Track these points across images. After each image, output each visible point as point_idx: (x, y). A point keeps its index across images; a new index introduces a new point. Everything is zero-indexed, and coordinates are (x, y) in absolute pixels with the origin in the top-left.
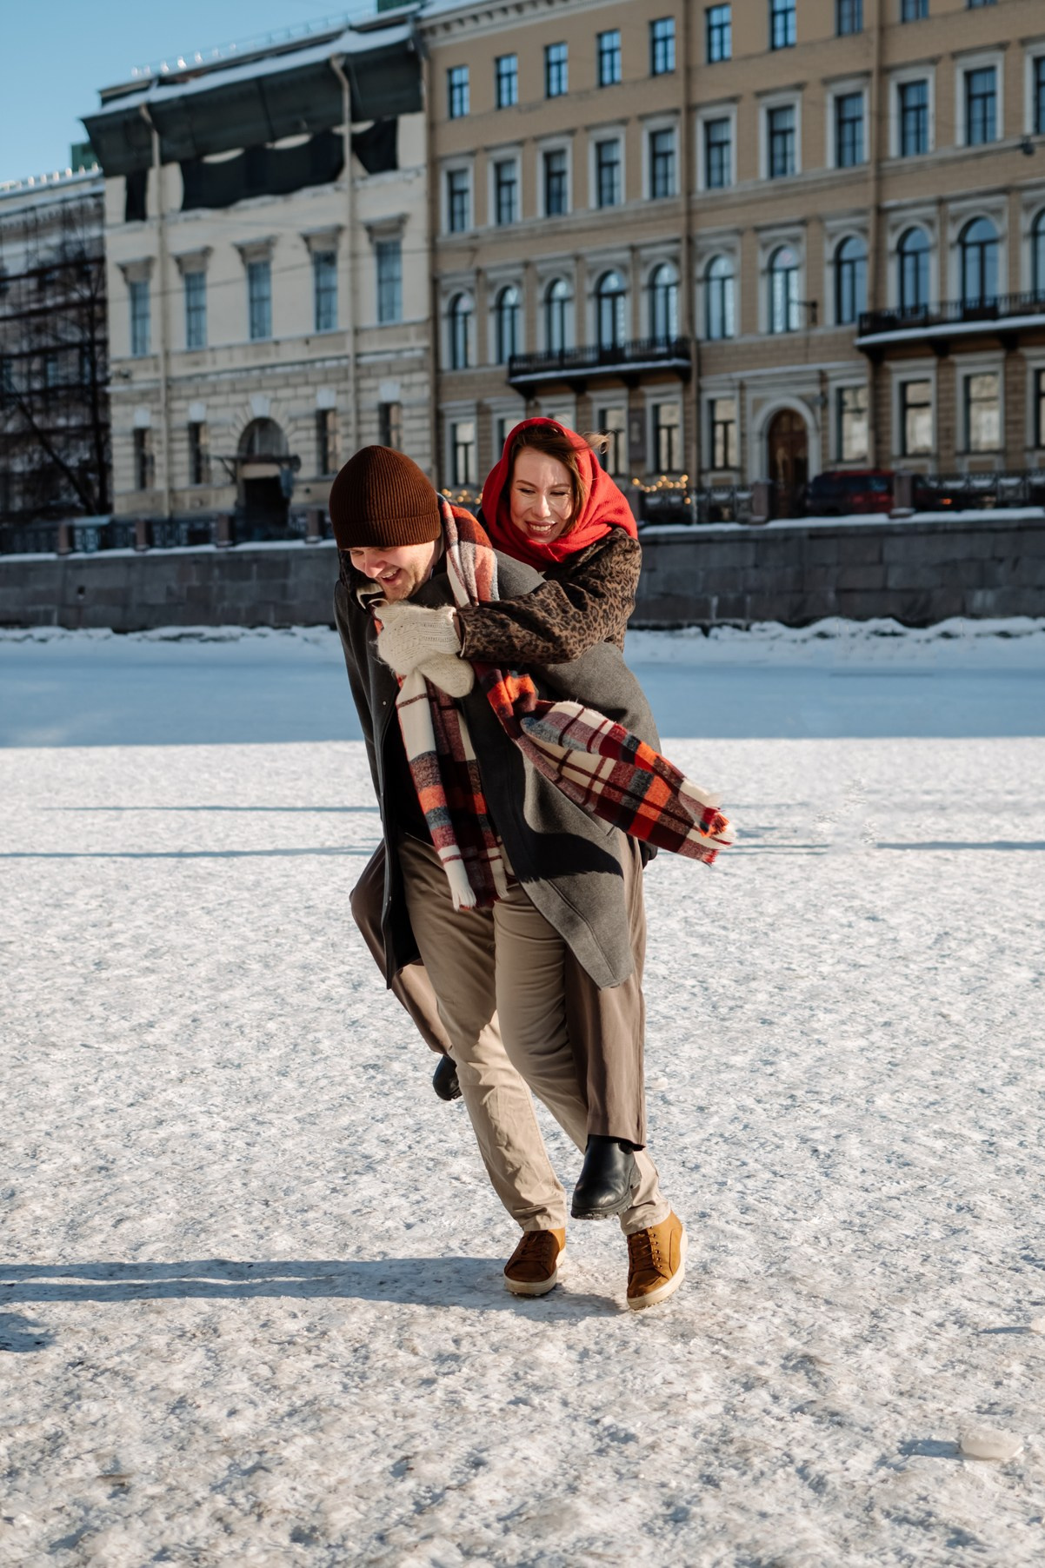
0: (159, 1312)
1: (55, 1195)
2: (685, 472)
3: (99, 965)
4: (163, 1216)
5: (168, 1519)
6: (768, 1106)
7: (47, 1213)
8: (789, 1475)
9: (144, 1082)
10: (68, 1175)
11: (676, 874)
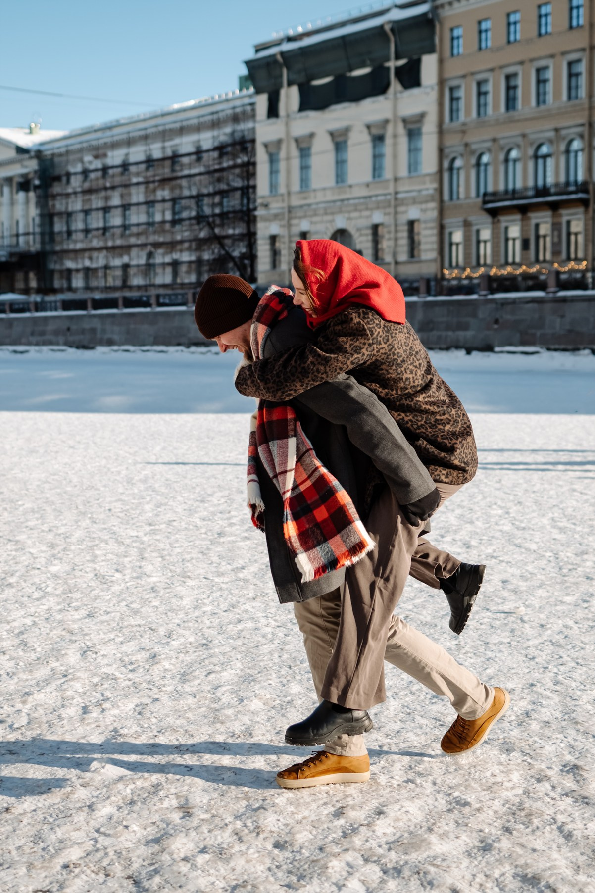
0: (222, 723)
1: (177, 658)
2: (585, 259)
3: (220, 534)
4: (233, 671)
5: (209, 832)
6: (581, 626)
7: (172, 667)
8: (552, 829)
9: (234, 599)
10: (186, 647)
11: (552, 492)
